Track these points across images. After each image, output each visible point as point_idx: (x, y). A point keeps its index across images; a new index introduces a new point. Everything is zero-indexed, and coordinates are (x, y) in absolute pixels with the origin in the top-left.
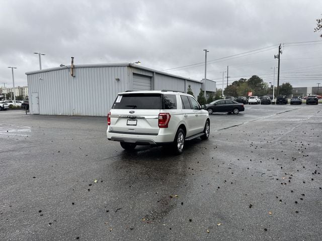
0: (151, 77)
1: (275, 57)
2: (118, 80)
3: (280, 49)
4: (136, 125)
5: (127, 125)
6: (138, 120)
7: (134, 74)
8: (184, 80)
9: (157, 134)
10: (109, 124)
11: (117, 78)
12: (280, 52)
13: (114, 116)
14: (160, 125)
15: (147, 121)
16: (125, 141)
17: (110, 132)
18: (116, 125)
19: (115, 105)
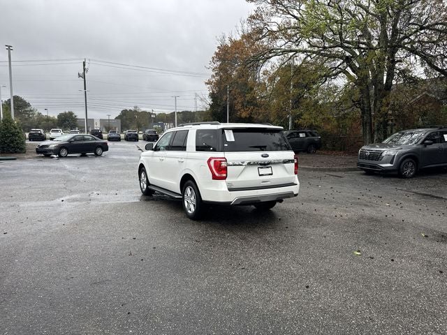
1: (80, 76)
4: (272, 174)
5: (260, 175)
6: (273, 166)
10: (224, 178)
15: (285, 168)
16: (262, 201)
17: (230, 190)
18: (240, 179)
19: (226, 145)
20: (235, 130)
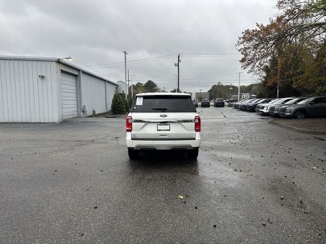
0: (76, 76)
1: (176, 65)
2: (43, 77)
3: (179, 57)
4: (169, 130)
5: (158, 130)
6: (171, 124)
7: (62, 71)
8: (105, 80)
9: (194, 139)
10: (130, 131)
11: (40, 74)
12: (179, 60)
13: (136, 121)
14: (196, 128)
15: (183, 126)
16: (157, 149)
17: (132, 139)
18: (141, 132)
19: (135, 108)
20: (145, 97)
